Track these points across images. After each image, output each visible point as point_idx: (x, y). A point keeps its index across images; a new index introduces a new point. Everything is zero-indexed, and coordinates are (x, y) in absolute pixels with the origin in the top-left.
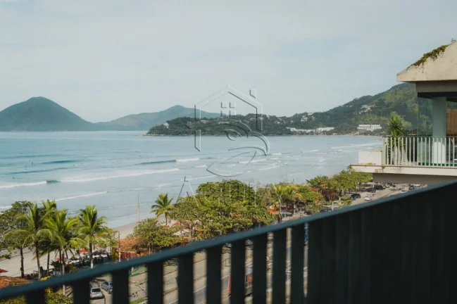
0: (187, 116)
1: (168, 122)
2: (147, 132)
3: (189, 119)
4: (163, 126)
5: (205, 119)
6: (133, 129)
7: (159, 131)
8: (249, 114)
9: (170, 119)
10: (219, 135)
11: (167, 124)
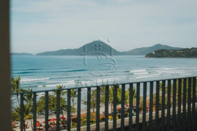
0: (163, 49)
1: (154, 51)
2: (145, 56)
3: (164, 50)
4: (152, 53)
5: (171, 50)
6: (138, 55)
7: (150, 55)
8: (192, 48)
9: (155, 50)
10: (178, 57)
11: (154, 53)
